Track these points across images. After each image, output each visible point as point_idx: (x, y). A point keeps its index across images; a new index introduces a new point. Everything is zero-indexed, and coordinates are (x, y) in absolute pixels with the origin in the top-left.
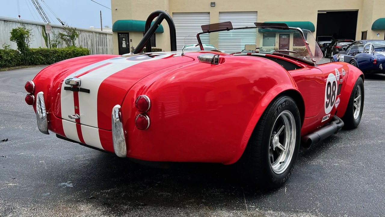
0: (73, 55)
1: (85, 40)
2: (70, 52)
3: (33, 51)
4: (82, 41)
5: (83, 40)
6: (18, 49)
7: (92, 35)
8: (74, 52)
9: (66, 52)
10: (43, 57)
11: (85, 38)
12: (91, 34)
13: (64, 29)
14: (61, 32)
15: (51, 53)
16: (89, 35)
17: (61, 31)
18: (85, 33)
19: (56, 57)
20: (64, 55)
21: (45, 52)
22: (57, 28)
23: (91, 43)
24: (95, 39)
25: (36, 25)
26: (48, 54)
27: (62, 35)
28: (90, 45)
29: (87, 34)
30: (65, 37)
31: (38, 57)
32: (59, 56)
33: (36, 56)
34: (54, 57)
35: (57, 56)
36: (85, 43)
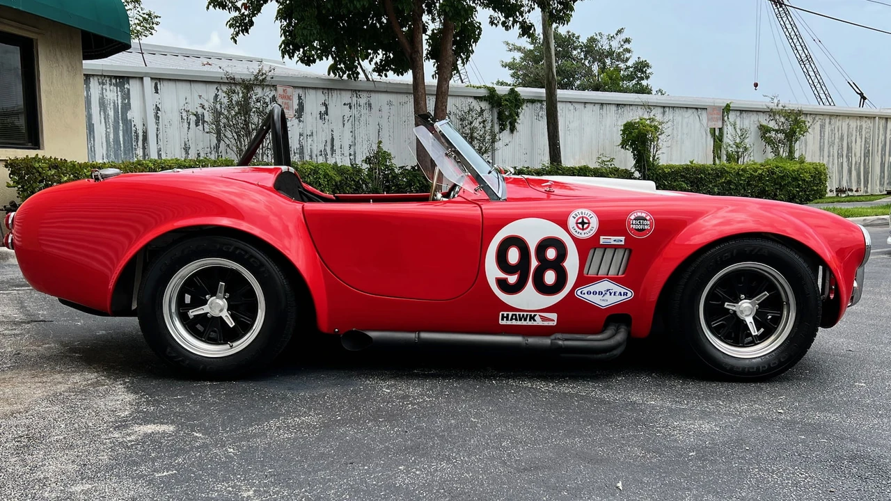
0: (768, 181)
1: (842, 139)
2: (760, 172)
3: (665, 170)
4: (834, 143)
5: (837, 140)
6: (635, 166)
7: (871, 125)
8: (773, 173)
9: (751, 174)
10: (687, 184)
11: (842, 136)
12: (865, 124)
13: (771, 113)
14: (764, 123)
15: (709, 174)
16: (861, 126)
17: (764, 120)
18: (847, 121)
19: (722, 186)
20: (745, 180)
21: (695, 173)
22: (755, 113)
23: (865, 148)
24: (882, 137)
25: (697, 109)
26: (702, 177)
27: (764, 130)
28: (858, 155)
29: (854, 124)
30: (773, 134)
31: (675, 184)
32: (729, 182)
33: (671, 181)
34: (715, 186)
35: (724, 182)
36: (842, 148)
